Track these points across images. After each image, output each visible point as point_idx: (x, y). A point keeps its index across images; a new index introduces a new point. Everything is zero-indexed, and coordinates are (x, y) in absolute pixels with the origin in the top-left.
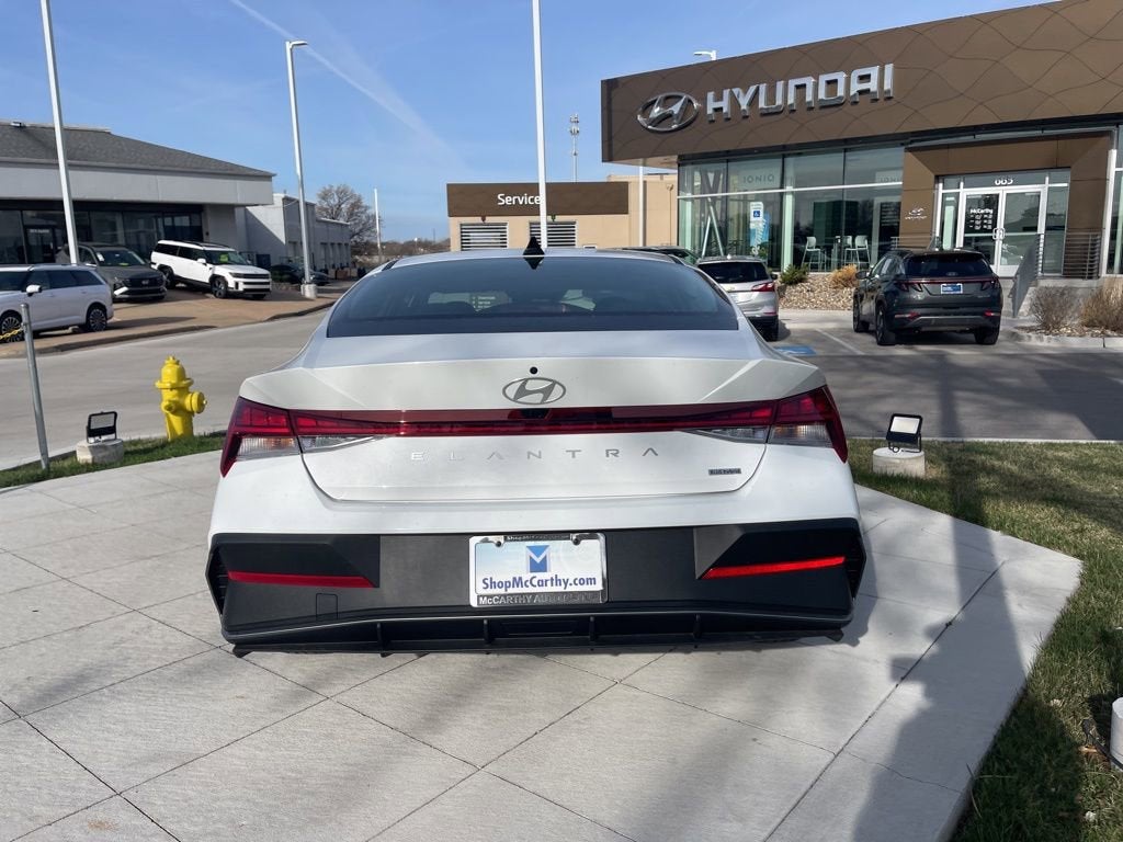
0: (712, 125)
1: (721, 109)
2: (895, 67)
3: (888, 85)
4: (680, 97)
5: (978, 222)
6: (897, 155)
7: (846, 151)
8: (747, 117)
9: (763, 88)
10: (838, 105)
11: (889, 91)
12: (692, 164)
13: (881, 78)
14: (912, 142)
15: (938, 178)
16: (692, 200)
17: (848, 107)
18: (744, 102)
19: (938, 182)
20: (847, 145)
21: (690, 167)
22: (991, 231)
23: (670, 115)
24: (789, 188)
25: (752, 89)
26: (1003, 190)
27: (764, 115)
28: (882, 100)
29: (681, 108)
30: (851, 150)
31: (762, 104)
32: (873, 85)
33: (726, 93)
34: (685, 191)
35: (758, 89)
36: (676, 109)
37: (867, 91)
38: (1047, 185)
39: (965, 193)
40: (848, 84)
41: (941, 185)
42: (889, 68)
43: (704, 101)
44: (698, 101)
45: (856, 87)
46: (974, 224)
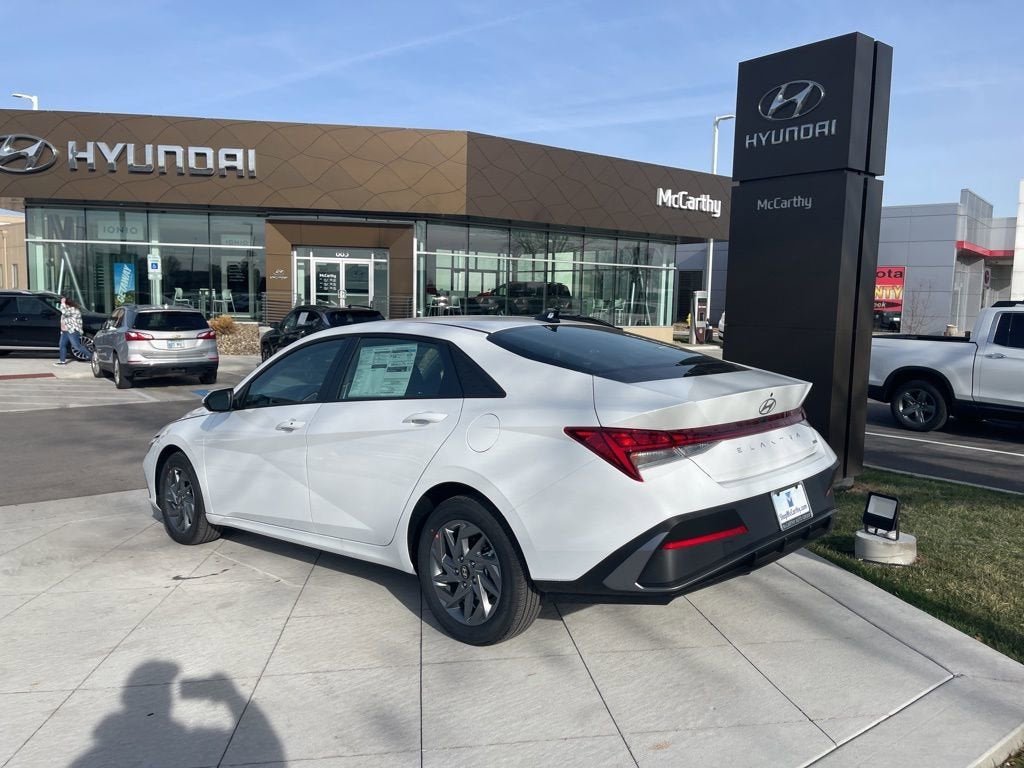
0: (74, 173)
1: (85, 159)
2: (256, 153)
3: (252, 166)
4: (36, 141)
5: (326, 284)
6: (259, 224)
7: (209, 214)
8: (114, 171)
9: (131, 148)
10: (208, 175)
11: (253, 171)
12: (42, 207)
13: (245, 159)
14: (269, 215)
15: (294, 246)
16: (43, 244)
17: (216, 178)
18: (111, 157)
19: (293, 250)
20: (210, 210)
21: (38, 211)
22: (336, 292)
23: (24, 157)
24: (155, 242)
25: (119, 147)
26: (342, 261)
27: (132, 172)
28: (247, 177)
29: (37, 152)
30: (213, 214)
31: (131, 160)
32: (239, 164)
33: (90, 146)
34: (35, 234)
35: (125, 148)
36: (31, 151)
37: (234, 168)
38: (373, 260)
39: (315, 261)
40: (216, 158)
41: (295, 253)
42: (252, 153)
43: (64, 149)
44: (56, 147)
45: (224, 163)
46: (323, 286)
